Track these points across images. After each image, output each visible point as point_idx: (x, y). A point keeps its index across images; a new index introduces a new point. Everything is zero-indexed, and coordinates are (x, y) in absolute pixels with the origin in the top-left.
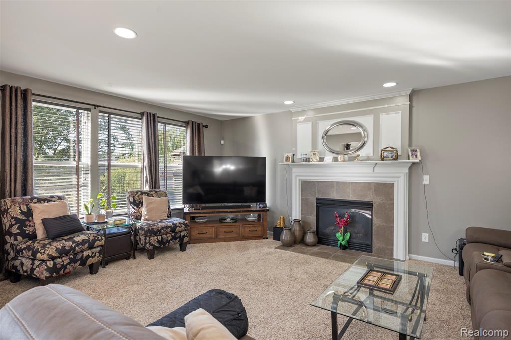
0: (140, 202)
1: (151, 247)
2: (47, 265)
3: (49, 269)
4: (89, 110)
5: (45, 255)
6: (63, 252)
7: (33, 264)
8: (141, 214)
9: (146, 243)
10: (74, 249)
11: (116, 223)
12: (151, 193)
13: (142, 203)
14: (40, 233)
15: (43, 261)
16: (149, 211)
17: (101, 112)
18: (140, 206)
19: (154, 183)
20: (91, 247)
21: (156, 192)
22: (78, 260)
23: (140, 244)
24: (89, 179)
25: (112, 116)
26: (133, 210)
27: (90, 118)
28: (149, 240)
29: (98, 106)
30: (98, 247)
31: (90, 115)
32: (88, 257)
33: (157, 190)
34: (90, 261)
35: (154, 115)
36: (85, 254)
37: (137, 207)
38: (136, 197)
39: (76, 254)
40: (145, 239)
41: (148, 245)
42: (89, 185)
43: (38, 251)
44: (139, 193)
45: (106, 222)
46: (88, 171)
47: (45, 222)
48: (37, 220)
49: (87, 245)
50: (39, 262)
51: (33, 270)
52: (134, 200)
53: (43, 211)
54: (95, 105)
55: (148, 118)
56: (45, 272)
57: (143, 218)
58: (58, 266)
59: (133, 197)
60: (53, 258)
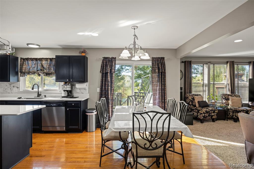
0: (228, 98)
1: (236, 117)
2: (202, 115)
3: (203, 116)
4: (207, 64)
5: (202, 112)
6: (207, 112)
7: (198, 114)
8: (228, 103)
9: (233, 115)
10: (209, 112)
11: (221, 105)
12: (232, 95)
13: (229, 99)
14: (197, 105)
15: (201, 113)
16: (232, 103)
17: (211, 64)
18: (228, 100)
19: (233, 91)
20: (214, 112)
21: (235, 95)
22: (210, 116)
23: (229, 116)
24: (207, 89)
25: (215, 65)
26: (225, 102)
27: (207, 67)
28: (235, 114)
29: (210, 62)
30: (216, 113)
31: (207, 66)
32: (213, 116)
33: (235, 94)
34: (214, 117)
35: (233, 62)
36: (212, 114)
37: (227, 100)
38: (226, 96)
39: (210, 114)
40: (233, 114)
41: (234, 116)
42: (207, 91)
43: (199, 110)
44: (227, 95)
45: (216, 105)
46: (206, 86)
47: (199, 102)
48: (196, 101)
49: (213, 111)
50: (200, 114)
51: (197, 116)
52: (225, 98)
53: (198, 99)
54: (209, 62)
55: (230, 64)
56: (202, 117)
57: (230, 105)
58: (205, 116)
59: (225, 96)
60: (204, 113)
